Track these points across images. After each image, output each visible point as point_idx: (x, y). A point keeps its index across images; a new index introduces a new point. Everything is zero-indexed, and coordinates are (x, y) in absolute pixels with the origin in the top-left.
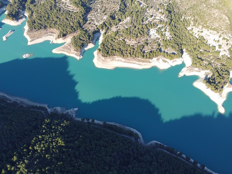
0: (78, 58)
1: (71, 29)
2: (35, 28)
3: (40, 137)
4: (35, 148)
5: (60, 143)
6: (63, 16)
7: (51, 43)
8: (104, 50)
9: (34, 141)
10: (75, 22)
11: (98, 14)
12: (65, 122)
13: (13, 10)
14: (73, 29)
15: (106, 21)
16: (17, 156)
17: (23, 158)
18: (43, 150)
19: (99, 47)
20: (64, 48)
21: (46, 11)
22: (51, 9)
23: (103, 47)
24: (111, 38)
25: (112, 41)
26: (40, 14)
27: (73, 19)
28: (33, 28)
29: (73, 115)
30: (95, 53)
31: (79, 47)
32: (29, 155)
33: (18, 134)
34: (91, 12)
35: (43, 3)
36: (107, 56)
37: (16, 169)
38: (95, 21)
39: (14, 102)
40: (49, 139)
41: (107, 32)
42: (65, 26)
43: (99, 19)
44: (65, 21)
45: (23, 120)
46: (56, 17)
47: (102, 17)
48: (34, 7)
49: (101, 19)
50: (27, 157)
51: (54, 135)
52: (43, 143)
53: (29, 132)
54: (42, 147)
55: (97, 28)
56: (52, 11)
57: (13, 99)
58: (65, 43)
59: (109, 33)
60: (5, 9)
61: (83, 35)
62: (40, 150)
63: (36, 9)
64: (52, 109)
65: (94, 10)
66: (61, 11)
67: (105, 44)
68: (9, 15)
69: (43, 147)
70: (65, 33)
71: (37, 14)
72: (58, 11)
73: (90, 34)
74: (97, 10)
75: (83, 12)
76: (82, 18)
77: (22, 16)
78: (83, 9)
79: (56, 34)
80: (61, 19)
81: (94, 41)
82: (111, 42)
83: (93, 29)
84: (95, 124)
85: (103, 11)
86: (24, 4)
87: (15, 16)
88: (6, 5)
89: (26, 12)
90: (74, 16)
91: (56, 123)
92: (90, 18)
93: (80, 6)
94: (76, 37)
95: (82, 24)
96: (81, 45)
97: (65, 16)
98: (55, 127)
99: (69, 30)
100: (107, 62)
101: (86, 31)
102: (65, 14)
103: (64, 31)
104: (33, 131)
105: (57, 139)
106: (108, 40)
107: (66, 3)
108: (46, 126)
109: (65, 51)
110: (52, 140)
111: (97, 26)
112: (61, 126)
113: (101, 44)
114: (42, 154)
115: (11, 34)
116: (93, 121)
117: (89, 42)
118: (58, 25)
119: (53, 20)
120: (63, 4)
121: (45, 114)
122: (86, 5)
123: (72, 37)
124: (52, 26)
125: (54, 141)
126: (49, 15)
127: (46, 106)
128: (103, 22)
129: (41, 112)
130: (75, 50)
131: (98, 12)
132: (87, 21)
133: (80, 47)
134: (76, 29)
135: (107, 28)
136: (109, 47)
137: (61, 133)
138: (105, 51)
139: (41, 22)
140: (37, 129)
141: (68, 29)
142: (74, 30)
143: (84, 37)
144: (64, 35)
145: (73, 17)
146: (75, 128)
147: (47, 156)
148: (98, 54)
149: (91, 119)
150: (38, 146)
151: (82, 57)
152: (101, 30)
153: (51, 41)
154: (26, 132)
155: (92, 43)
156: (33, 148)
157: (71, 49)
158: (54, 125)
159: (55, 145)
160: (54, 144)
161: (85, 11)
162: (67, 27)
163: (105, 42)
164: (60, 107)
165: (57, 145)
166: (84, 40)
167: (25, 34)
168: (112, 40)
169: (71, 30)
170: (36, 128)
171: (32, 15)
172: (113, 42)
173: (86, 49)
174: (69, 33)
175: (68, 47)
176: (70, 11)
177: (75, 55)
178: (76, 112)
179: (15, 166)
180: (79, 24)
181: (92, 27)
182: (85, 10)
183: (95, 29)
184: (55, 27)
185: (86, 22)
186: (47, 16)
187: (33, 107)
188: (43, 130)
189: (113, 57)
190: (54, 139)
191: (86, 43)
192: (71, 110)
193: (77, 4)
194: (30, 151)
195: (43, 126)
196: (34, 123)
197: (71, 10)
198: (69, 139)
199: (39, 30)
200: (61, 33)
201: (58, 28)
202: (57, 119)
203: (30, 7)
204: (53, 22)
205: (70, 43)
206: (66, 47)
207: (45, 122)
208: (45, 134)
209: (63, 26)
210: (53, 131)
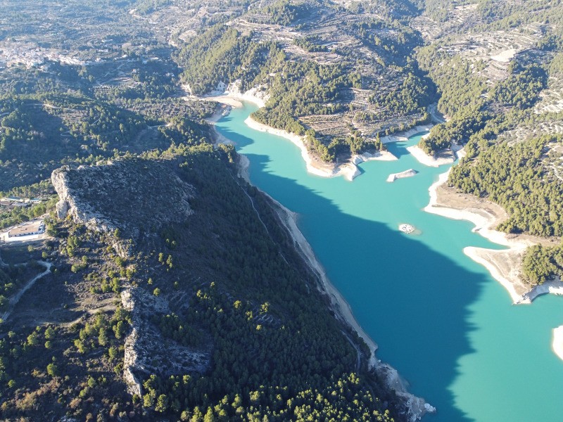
0: (516, 298)
1: (544, 227)
2: (460, 187)
3: (319, 397)
4: (297, 410)
6: (542, 191)
7: (473, 230)
9: (303, 396)
12: (385, 415)
13: (442, 136)
14: (548, 228)
16: (261, 394)
17: (266, 408)
20: (495, 256)
21: (507, 165)
22: (521, 165)
26: (491, 164)
28: (457, 184)
29: (411, 415)
31: (536, 276)
32: (278, 412)
33: (291, 358)
35: (512, 146)
37: (242, 416)
39: (327, 295)
40: (329, 418)
42: (532, 213)
44: (538, 203)
45: (316, 340)
46: (523, 186)
48: (486, 148)
50: (272, 413)
52: (315, 414)
53: (309, 371)
56: (522, 168)
57: (328, 288)
58: (506, 247)
60: (427, 129)
63: (489, 152)
64: (379, 364)
66: (544, 176)
68: (427, 142)
70: (521, 226)
71: (484, 162)
72: (536, 176)
77: (450, 153)
79: (498, 220)
80: (532, 195)
86: (470, 134)
87: (437, 149)
88: (435, 123)
89: (462, 150)
91: (368, 399)
94: (543, 250)
96: (544, 275)
97: (547, 192)
98: (360, 405)
99: (536, 224)
102: (551, 188)
103: (521, 220)
104: (317, 375)
108: (344, 387)
109: (493, 264)
112: (371, 413)
115: (408, 175)
118: (517, 203)
119: (511, 189)
120: (560, 165)
121: (359, 362)
123: (532, 244)
124: (499, 199)
126: (509, 174)
127: (373, 348)
129: (355, 351)
130: (520, 276)
133: (540, 277)
134: (556, 231)
139: (480, 181)
140: (325, 378)
141: (534, 222)
142: (548, 232)
144: (516, 231)
150: (303, 410)
151: (528, 301)
153: (476, 228)
154: (305, 367)
156: (293, 408)
157: (512, 269)
158: (359, 399)
162: (535, 217)
164: (398, 372)
166: (560, 268)
167: (433, 190)
169: (541, 229)
170: (325, 372)
171: (471, 159)
173: (553, 290)
174: (531, 230)
175: (507, 259)
177: (513, 288)
178: (426, 414)
179: (245, 408)
184: (506, 203)
186: (503, 174)
187: (349, 330)
188: (334, 389)
192: (418, 399)
194: (284, 406)
195: (339, 383)
196: (328, 362)
199: (466, 192)
200: (512, 223)
201: (512, 210)
202: (375, 394)
203: (478, 143)
204: (509, 192)
205: (519, 255)
206: (502, 257)
207: (349, 378)
208: (331, 399)
209: (527, 210)
210: (349, 408)
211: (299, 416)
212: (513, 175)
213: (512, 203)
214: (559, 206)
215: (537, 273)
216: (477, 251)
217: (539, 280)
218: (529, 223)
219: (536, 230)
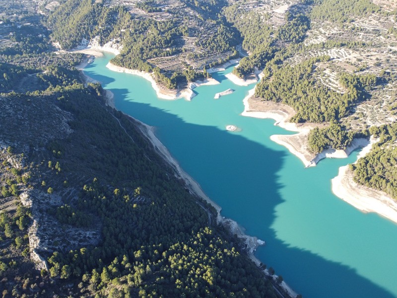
0: (307, 163)
1: (319, 116)
2: (263, 97)
3: (185, 247)
4: (170, 258)
5: (206, 275)
6: (315, 94)
7: (275, 124)
8: (362, 170)
9: (174, 248)
10: (330, 107)
11: (379, 109)
12: (232, 251)
13: (248, 65)
14: (321, 116)
15: (392, 126)
16: (142, 252)
17: (147, 261)
18: (178, 269)
19: (355, 163)
20: (291, 139)
21: (292, 79)
22: (300, 79)
23: (363, 164)
24: (388, 157)
25: (388, 162)
26: (282, 80)
27: (328, 102)
28: (261, 95)
29: (250, 249)
30: (343, 170)
31: (317, 147)
32: (156, 262)
33: (162, 224)
34: (368, 102)
35: (293, 67)
36: (363, 184)
37: (130, 270)
38: (369, 118)
39: (182, 179)
40: (194, 259)
41: (385, 144)
42: (310, 109)
43: (377, 117)
44: (313, 101)
45: (178, 209)
46: (303, 91)
47: (386, 116)
48: (277, 70)
49: (382, 118)
50: (152, 264)
51: (205, 258)
52: (184, 259)
53: (176, 231)
55: (367, 131)
56: (301, 80)
57: (183, 175)
58: (297, 133)
59: (388, 147)
60: (237, 62)
61: (334, 132)
62: (175, 266)
63: (279, 72)
64: (224, 220)
65: (375, 100)
66: (315, 84)
67: (370, 161)
68: (238, 69)
69: (180, 264)
70: (305, 117)
71: (277, 79)
72: (310, 84)
73: (348, 135)
74: (381, 102)
75: (353, 98)
76: (346, 105)
77: (254, 76)
78: (354, 93)
79: (290, 115)
80: (309, 97)
81: (350, 150)
82: (384, 163)
83: (358, 128)
85: (394, 107)
86: (266, 62)
87: (246, 74)
88: (242, 57)
89: (262, 73)
90: (333, 97)
91: (219, 243)
92: (360, 109)
93: (352, 86)
94: (320, 131)
95: (342, 114)
96: (322, 146)
97: (318, 94)
98: (214, 248)
99: (313, 115)
100: (358, 193)
101: (343, 128)
102: (320, 91)
103: (304, 114)
104: (181, 233)
105: (205, 267)
106: (379, 157)
107: (329, 76)
108: (202, 237)
109: (290, 144)
110: (198, 263)
111: (367, 127)
112: (223, 251)
113: (361, 159)
114: (174, 274)
115: (228, 93)
116: (280, 280)
117: (339, 146)
118: (300, 103)
119: (296, 94)
120: (324, 76)
121: (210, 220)
122: (363, 88)
123: (312, 128)
124: (289, 102)
125: (201, 268)
126: (293, 85)
127: (219, 209)
128: (384, 124)
129: (206, 213)
130: (308, 149)
131: (382, 106)
132: (352, 113)
133: (320, 148)
134: (326, 118)
135: (388, 138)
136: (376, 171)
137: (217, 262)
138: (365, 173)
139: (276, 91)
140: (187, 234)
141: (313, 113)
142: (321, 119)
143: (335, 135)
144: (302, 121)
145: (330, 99)
146: (243, 270)
147: (178, 281)
148: (346, 173)
149: (277, 275)
150: (175, 257)
151: (314, 164)
152: (372, 137)
153: (277, 123)
154: (172, 228)
155: (345, 151)
156: (168, 257)
157: (303, 146)
158: (213, 244)
159: (198, 275)
160: (198, 272)
161: (356, 96)
162: (312, 110)
163: (372, 159)
164: (237, 223)
165: (201, 276)
166: (331, 140)
167: (246, 101)
168: (389, 160)
169: (317, 117)
170: (187, 230)
171: (268, 78)
172: (389, 164)
173: (328, 155)
174: (311, 119)
175: (298, 140)
176: (329, 90)
177: (304, 158)
178: (259, 246)
179: (131, 264)
180: (337, 112)
181: (358, 125)
182: (357, 95)
183: (361, 131)
184: (294, 104)
185: (350, 114)
186: (289, 85)
187: (200, 200)
188: (195, 240)
189: (376, 191)
190: (203, 264)
191: (333, 146)
192: (252, 238)
193: (348, 83)
194: (161, 257)
195: (198, 235)
196: (189, 223)
197: (332, 88)
198: (223, 280)
199: (268, 100)
200: (299, 116)
201: (298, 108)
202: (223, 239)
203: (272, 68)
204: (295, 97)
205: (306, 136)
206: (295, 139)
207: (205, 231)
208: (194, 247)
209: (307, 107)
210: (207, 251)
211: (172, 261)
212: (296, 85)
213: (298, 104)
214: (326, 102)
215: (318, 145)
216: (279, 137)
217: (320, 150)
218: (309, 115)
219: (314, 119)
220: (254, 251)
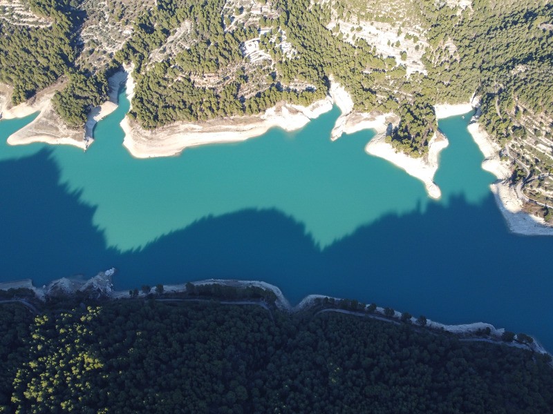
0: (82, 145)
1: (46, 75)
3: (32, 364)
5: (89, 364)
6: (14, 45)
8: (143, 112)
9: (19, 381)
10: (50, 54)
11: (106, 26)
12: (90, 311)
14: (49, 74)
15: (134, 40)
18: (50, 395)
19: (131, 108)
20: (36, 127)
23: (140, 105)
24: (156, 80)
25: (160, 86)
27: (42, 48)
29: (105, 290)
30: (125, 124)
31: (78, 118)
34: (87, 22)
36: (155, 127)
38: (104, 44)
40: (58, 364)
41: (142, 65)
42: (27, 71)
43: (112, 38)
44: (22, 58)
47: (120, 31)
49: (118, 36)
51: (69, 349)
52: (45, 377)
54: (46, 388)
55: (114, 61)
58: (37, 114)
59: (148, 69)
61: (81, 86)
62: (42, 396)
64: (47, 289)
65: (93, 15)
66: (3, 30)
67: (143, 96)
70: (30, 87)
73: (99, 80)
74: (102, 16)
75: (67, 26)
76: (67, 41)
78: (63, 19)
79: (7, 95)
80: (10, 54)
81: (114, 95)
82: (157, 90)
83: (103, 64)
84: (167, 295)
85: (119, 15)
90: (42, 39)
91: (68, 318)
92: (87, 37)
93: (52, 10)
94: (63, 94)
95: (71, 57)
96: (82, 112)
97: (19, 43)
98: (67, 329)
99: (38, 77)
100: (159, 140)
101: (87, 73)
102: (18, 37)
103: (25, 82)
104: (10, 356)
105: (79, 358)
106: (149, 86)
107: (13, 9)
108: (41, 333)
109: (42, 134)
110: (66, 363)
111: (111, 55)
112: (80, 322)
113: (133, 100)
114: (51, 404)
116: (160, 289)
117: (101, 100)
118: (6, 70)
120: (5, 12)
121: (31, 306)
122: (69, 6)
123: (52, 96)
125: (74, 365)
127: (28, 284)
128: (124, 42)
129: (18, 303)
130: (69, 127)
131: (107, 20)
132: (81, 46)
133: (81, 116)
134: (57, 72)
135: (140, 57)
136: (156, 103)
137: (87, 340)
138: (148, 114)
140: (19, 349)
141: (35, 75)
142: (53, 77)
143: (84, 88)
144: (30, 95)
145: (41, 42)
146: (120, 318)
147: (63, 405)
148: (131, 126)
149: (153, 286)
150: (32, 387)
151: (91, 141)
152: (124, 65)
155: (111, 100)
156: (23, 397)
157: (59, 127)
158: (62, 326)
159: (80, 373)
160: (75, 371)
161: (69, 22)
162: (31, 71)
163: (143, 93)
164: (66, 277)
165: (83, 372)
166: (86, 98)
168: (159, 83)
169: (45, 78)
170: (14, 345)
172: (162, 88)
173: (97, 118)
174: (40, 85)
175: (47, 123)
176: (29, 29)
177: (73, 140)
178: (112, 278)
180: (64, 57)
181: (99, 60)
182: (69, 19)
183: (108, 65)
185: (80, 51)
188: (35, 346)
189: (172, 125)
190: (72, 358)
191: (94, 104)
192: (98, 276)
193: (44, 8)
194: (14, 407)
195: (34, 336)
197: (30, 26)
198: (110, 349)
200: (20, 90)
201: (9, 78)
202: (68, 309)
205: (52, 112)
206: (42, 124)
207: (38, 325)
208: (42, 354)
209: (20, 70)
210: (63, 340)
211: (34, 394)
213: (3, 73)
214: (39, 49)
215: (76, 115)
216: (20, 136)
217: (83, 119)
218: (33, 80)
219: (43, 82)
220: (111, 287)
